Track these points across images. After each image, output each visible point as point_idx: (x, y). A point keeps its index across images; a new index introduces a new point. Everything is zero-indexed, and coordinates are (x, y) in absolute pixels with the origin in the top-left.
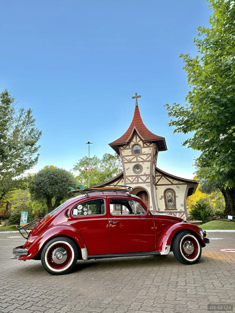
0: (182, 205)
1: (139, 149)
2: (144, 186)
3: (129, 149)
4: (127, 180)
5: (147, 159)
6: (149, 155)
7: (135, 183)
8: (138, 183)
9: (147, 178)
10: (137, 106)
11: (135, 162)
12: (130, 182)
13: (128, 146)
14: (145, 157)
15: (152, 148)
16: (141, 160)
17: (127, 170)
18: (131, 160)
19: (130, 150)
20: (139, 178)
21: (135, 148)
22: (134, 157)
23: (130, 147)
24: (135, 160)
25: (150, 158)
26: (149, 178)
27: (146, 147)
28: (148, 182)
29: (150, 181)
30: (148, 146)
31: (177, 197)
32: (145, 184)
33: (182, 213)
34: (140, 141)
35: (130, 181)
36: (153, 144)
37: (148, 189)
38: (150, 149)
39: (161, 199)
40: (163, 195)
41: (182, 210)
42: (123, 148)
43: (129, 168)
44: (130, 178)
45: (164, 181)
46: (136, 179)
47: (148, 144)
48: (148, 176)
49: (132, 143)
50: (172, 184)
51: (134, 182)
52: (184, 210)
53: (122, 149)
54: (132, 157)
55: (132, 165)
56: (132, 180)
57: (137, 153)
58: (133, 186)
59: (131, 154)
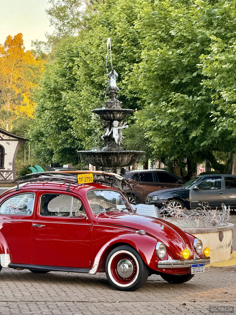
0: (10, 164)
31: (6, 154)
33: (10, 173)
41: (10, 169)
50: (2, 140)
52: (11, 169)
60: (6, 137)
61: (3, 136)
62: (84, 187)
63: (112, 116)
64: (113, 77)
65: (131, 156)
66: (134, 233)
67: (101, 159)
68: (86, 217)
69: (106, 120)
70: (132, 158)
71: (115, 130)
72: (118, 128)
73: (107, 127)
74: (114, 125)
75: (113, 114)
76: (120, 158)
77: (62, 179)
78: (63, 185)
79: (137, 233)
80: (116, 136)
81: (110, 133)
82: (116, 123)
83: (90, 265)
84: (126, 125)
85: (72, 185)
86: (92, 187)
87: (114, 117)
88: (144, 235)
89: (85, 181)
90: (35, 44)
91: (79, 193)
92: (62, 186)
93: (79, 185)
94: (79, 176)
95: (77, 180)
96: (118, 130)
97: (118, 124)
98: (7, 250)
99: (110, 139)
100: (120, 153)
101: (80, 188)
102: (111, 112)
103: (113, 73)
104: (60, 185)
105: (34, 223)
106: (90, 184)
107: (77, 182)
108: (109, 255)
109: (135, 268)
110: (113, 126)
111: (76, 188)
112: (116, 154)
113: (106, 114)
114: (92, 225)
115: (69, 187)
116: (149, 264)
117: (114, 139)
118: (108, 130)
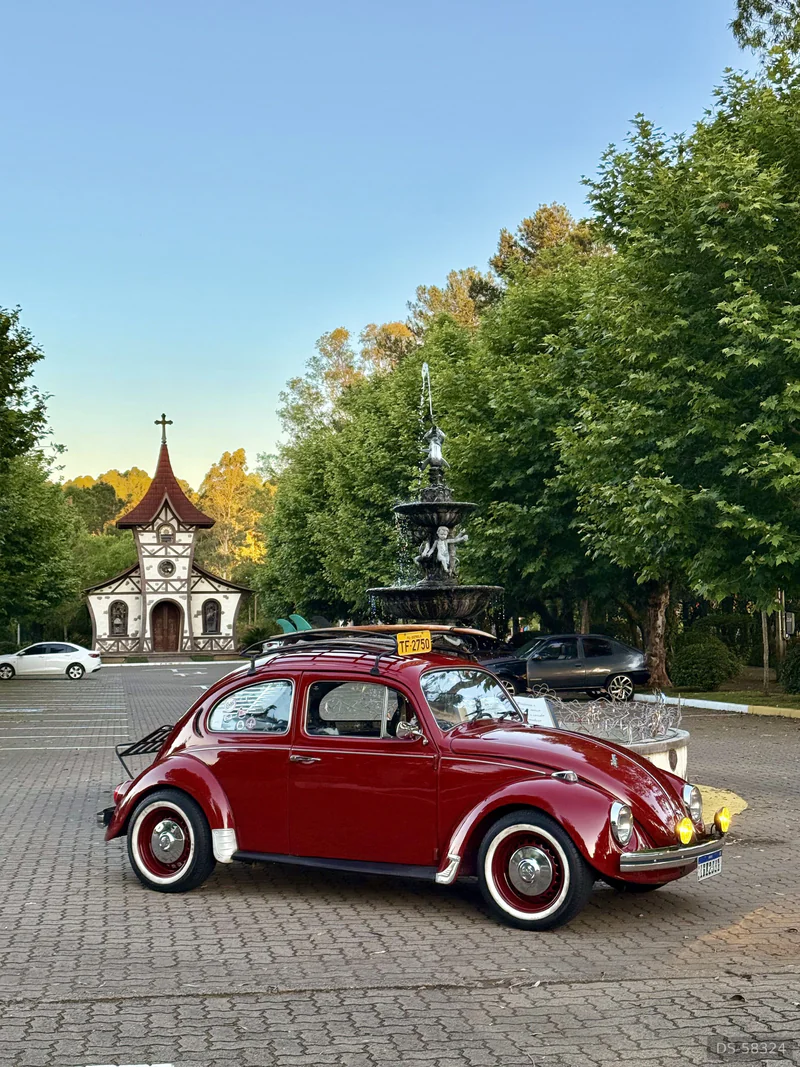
0: (229, 627)
1: (170, 533)
2: (176, 597)
3: (153, 531)
4: (147, 586)
5: (184, 552)
6: (187, 547)
7: (162, 593)
8: (167, 592)
9: (183, 586)
10: (164, 444)
11: (162, 557)
13: (151, 527)
14: (180, 549)
15: (192, 535)
16: (173, 554)
17: (148, 569)
18: (156, 553)
19: (154, 534)
21: (162, 531)
22: (161, 546)
23: (155, 528)
24: (162, 552)
25: (189, 551)
26: (186, 584)
27: (183, 532)
28: (183, 592)
29: (186, 591)
30: (187, 531)
31: (224, 613)
32: (178, 595)
33: (229, 640)
34: (172, 519)
35: (153, 588)
36: (193, 528)
37: (183, 603)
38: (189, 537)
39: (196, 616)
40: (200, 609)
41: (229, 634)
42: (140, 529)
43: (151, 567)
44: (153, 584)
45: (204, 586)
46: (164, 586)
47: (187, 527)
48: (184, 582)
49: (159, 522)
50: (218, 592)
52: (231, 635)
53: (140, 532)
54: (157, 548)
55: (156, 562)
56: (156, 588)
57: (167, 540)
58: (157, 598)
59: (155, 541)
60: (223, 588)
61: (220, 586)
62: (412, 664)
63: (435, 516)
64: (435, 441)
65: (476, 597)
66: (548, 777)
67: (417, 603)
68: (422, 738)
69: (423, 525)
70: (478, 600)
71: (442, 546)
72: (448, 541)
73: (425, 539)
74: (440, 536)
75: (438, 513)
76: (455, 602)
77: (359, 646)
78: (361, 658)
79: (555, 778)
80: (444, 558)
81: (432, 551)
82: (443, 531)
83: (436, 858)
84: (464, 534)
85: (383, 659)
86: (427, 663)
87: (439, 518)
88: (575, 782)
89: (414, 650)
90: (263, 458)
91: (400, 678)
92: (359, 661)
93: (399, 660)
94: (400, 637)
95: (396, 647)
96: (449, 544)
97: (446, 533)
98: (229, 816)
99: (432, 563)
100: (456, 590)
101: (403, 666)
102: (434, 508)
103: (434, 432)
104: (353, 660)
105: (294, 753)
106: (423, 656)
107: (395, 652)
108: (488, 836)
109: (559, 869)
110: (438, 538)
111: (393, 667)
112: (448, 592)
113: (423, 512)
114: (439, 758)
115: (377, 664)
116: (592, 856)
117: (440, 563)
118: (427, 545)
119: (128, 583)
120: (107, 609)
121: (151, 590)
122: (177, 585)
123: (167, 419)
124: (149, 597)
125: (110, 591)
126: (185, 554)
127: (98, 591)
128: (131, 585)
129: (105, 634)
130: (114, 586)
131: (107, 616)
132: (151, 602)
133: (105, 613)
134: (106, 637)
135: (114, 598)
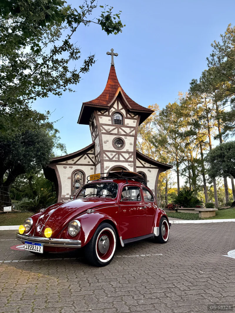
1: (121, 119)
2: (126, 165)
3: (108, 116)
4: (104, 155)
5: (130, 132)
6: (132, 129)
7: (115, 161)
8: (119, 161)
9: (130, 157)
10: (113, 66)
11: (116, 134)
12: (108, 159)
13: (107, 113)
14: (128, 130)
15: (136, 121)
16: (123, 133)
17: (105, 142)
18: (111, 131)
19: (110, 118)
20: (120, 155)
21: (115, 117)
22: (114, 127)
23: (110, 114)
24: (115, 131)
25: (134, 132)
26: (133, 156)
27: (129, 118)
28: (130, 162)
29: (133, 160)
30: (132, 118)
32: (127, 163)
34: (122, 109)
35: (108, 157)
36: (137, 116)
38: (134, 122)
42: (100, 113)
43: (107, 141)
44: (109, 154)
46: (117, 156)
47: (133, 116)
48: (131, 154)
49: (113, 110)
50: (144, 167)
51: (114, 159)
53: (100, 115)
54: (111, 128)
55: (111, 138)
56: (111, 157)
57: (118, 123)
58: (112, 165)
59: (110, 123)
60: (147, 165)
61: (145, 164)
119: (85, 158)
120: (70, 175)
121: (107, 158)
122: (126, 156)
123: (114, 52)
124: (106, 164)
125: (73, 162)
126: (131, 134)
127: (64, 162)
128: (88, 159)
129: (68, 194)
130: (76, 159)
131: (70, 180)
132: (107, 167)
133: (69, 178)
134: (68, 196)
135: (75, 168)
